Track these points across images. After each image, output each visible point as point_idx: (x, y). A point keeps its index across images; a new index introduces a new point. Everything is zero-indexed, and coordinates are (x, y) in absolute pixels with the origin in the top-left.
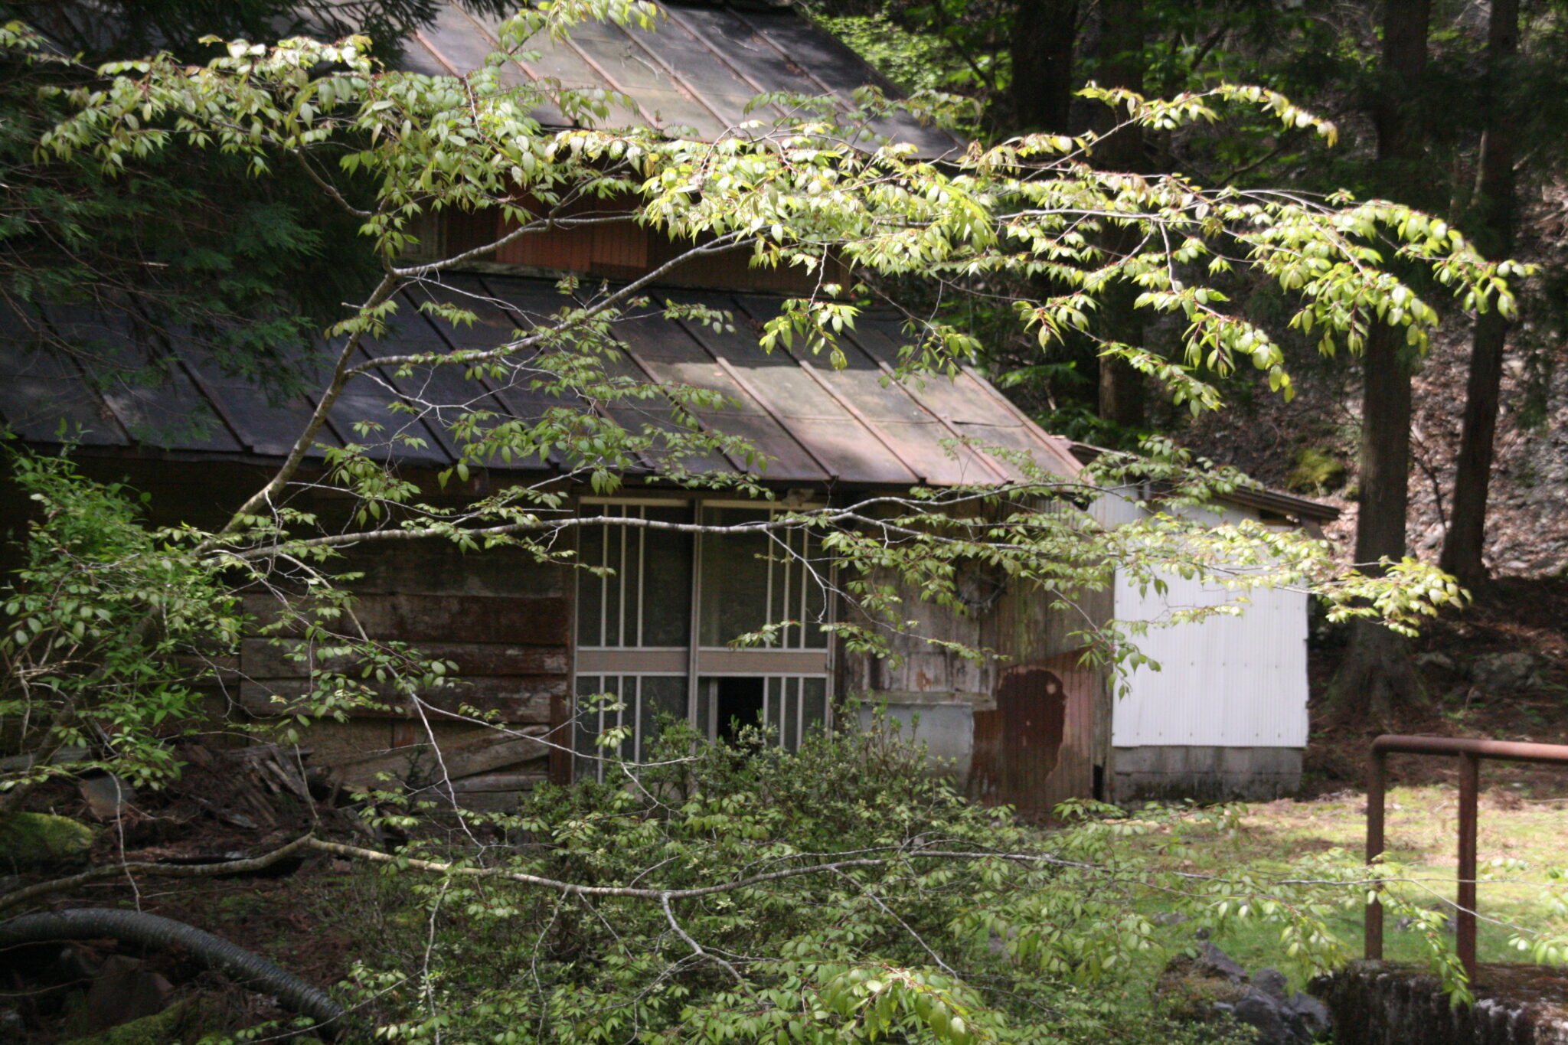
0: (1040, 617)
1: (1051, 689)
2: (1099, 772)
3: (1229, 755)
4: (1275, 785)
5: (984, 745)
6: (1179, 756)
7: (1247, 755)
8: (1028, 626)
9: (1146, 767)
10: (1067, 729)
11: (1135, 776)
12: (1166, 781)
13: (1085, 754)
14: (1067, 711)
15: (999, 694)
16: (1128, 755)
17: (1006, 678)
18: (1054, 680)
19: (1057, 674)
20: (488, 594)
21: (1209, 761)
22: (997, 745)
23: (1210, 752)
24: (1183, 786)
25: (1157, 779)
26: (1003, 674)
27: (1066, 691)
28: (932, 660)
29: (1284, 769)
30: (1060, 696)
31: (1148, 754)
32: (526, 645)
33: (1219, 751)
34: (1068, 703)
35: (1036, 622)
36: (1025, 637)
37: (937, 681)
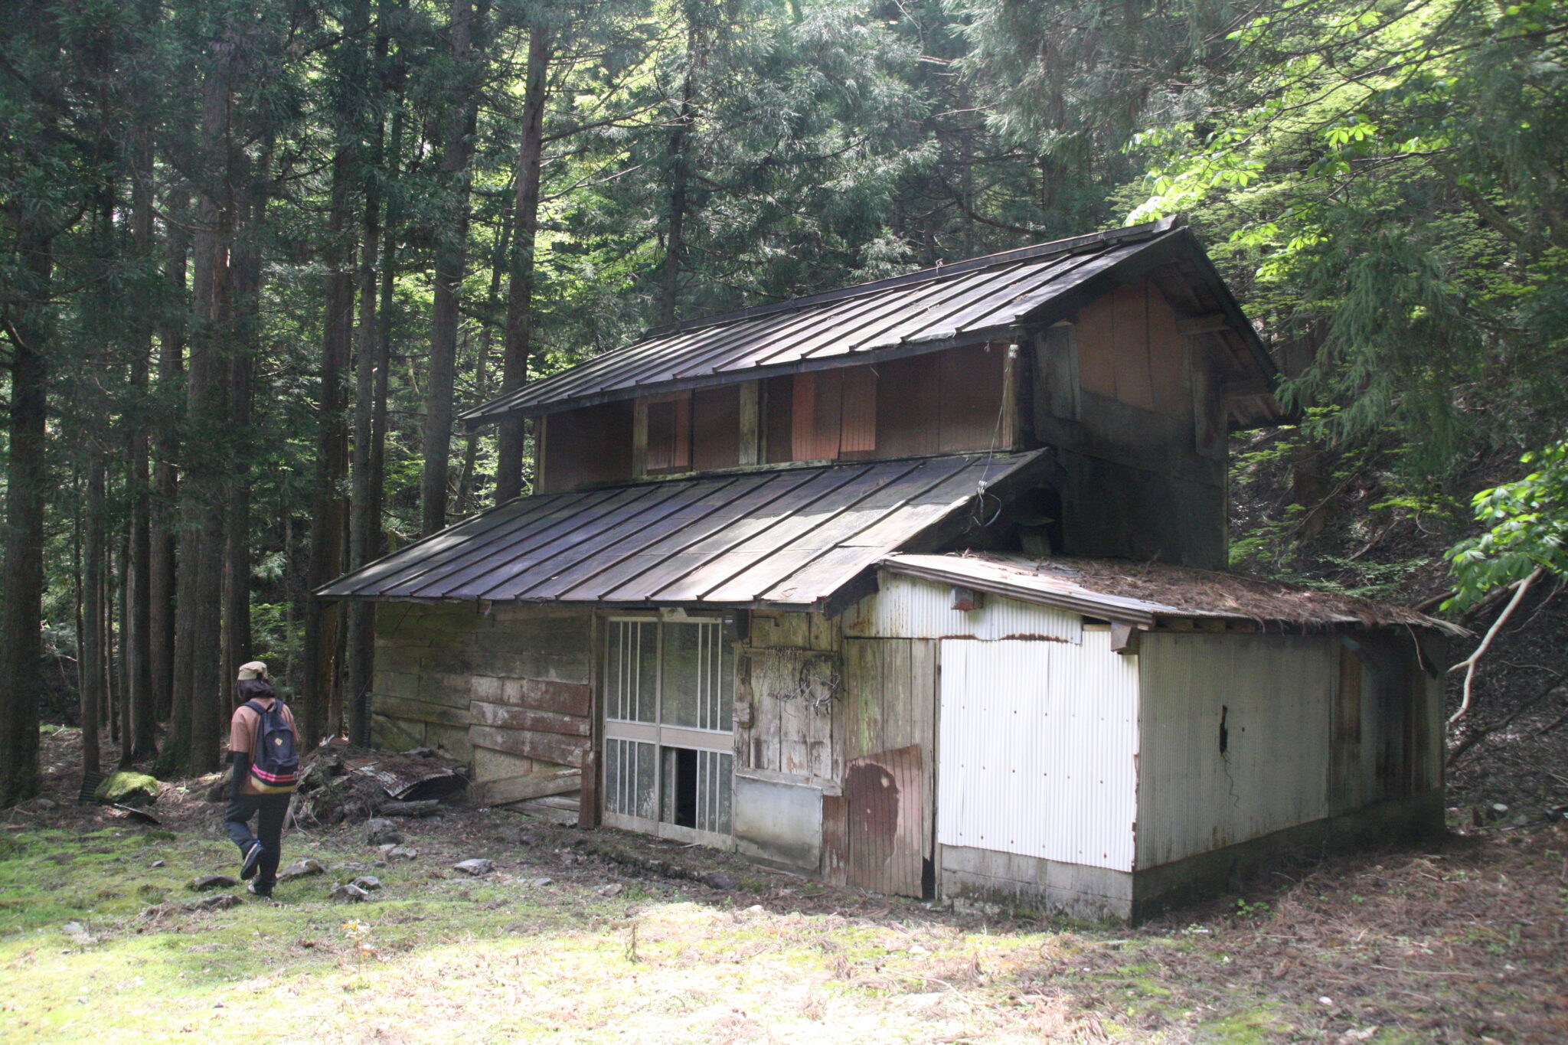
0: (879, 717)
1: (885, 782)
2: (929, 866)
3: (1050, 867)
4: (1101, 908)
5: (831, 824)
6: (1002, 861)
7: (1070, 871)
8: (869, 724)
9: (970, 867)
10: (900, 820)
11: (960, 874)
12: (989, 884)
13: (916, 847)
14: (901, 804)
15: (846, 781)
16: (954, 853)
17: (852, 769)
18: (888, 775)
19: (889, 770)
20: (558, 680)
21: (1031, 872)
22: (842, 826)
23: (1032, 863)
24: (1006, 893)
25: (980, 881)
26: (849, 765)
27: (899, 786)
28: (797, 747)
29: (1112, 893)
30: (893, 789)
31: (971, 855)
32: (572, 715)
33: (1042, 862)
34: (900, 797)
35: (875, 721)
36: (867, 734)
37: (801, 766)
